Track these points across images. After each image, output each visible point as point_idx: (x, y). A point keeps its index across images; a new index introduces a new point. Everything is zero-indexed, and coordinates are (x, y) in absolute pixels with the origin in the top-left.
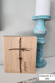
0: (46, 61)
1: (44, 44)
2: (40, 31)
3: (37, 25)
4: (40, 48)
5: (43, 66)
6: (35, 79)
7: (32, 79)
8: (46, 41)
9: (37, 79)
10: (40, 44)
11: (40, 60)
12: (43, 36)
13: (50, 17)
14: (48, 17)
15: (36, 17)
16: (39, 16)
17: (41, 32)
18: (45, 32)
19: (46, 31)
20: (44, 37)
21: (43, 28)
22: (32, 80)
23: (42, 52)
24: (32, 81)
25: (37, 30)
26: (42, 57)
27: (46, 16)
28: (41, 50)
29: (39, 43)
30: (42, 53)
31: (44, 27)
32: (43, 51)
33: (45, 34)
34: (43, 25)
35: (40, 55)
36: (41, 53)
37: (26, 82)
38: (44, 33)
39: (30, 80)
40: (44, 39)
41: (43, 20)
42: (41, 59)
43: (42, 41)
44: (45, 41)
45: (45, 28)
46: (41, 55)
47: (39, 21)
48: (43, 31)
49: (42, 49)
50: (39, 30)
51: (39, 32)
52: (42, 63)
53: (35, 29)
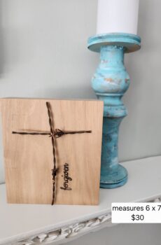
1: (122, 117)
2: (111, 81)
3: (102, 61)
4: (112, 131)
5: (119, 183)
6: (98, 222)
7: (88, 221)
8: (127, 111)
10: (112, 118)
11: (111, 166)
12: (119, 95)
14: (134, 38)
15: (100, 38)
16: (108, 36)
17: (113, 84)
18: (123, 82)
19: (126, 81)
20: (120, 97)
21: (120, 72)
22: (88, 224)
23: (116, 141)
24: (89, 226)
26: (115, 156)
27: (128, 36)
28: (114, 136)
29: (109, 116)
30: (115, 146)
31: (120, 69)
32: (117, 138)
33: (124, 91)
34: (120, 62)
35: (109, 151)
36: (113, 144)
37: (71, 229)
38: (122, 85)
39: (83, 225)
40: (123, 105)
41: (118, 47)
42: (114, 162)
43: (117, 109)
44: (124, 109)
45: (123, 73)
46: (113, 150)
47: (106, 51)
48: (120, 81)
49: (117, 132)
50: (108, 76)
51: (108, 82)
52: (117, 173)
53: (95, 75)
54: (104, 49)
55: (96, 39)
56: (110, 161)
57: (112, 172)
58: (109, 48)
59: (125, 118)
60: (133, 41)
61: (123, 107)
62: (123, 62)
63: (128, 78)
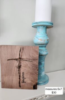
0: (48, 77)
1: (46, 55)
2: (41, 40)
3: (38, 32)
4: (42, 61)
8: (48, 52)
9: (38, 99)
10: (42, 55)
11: (41, 75)
12: (45, 46)
13: (52, 24)
14: (50, 23)
15: (36, 23)
16: (40, 22)
17: (42, 41)
18: (46, 40)
19: (47, 40)
20: (45, 47)
23: (44, 65)
25: (37, 38)
26: (43, 71)
27: (47, 22)
28: (43, 63)
29: (40, 54)
31: (45, 35)
32: (44, 63)
33: (47, 44)
34: (45, 32)
38: (46, 42)
40: (46, 50)
41: (44, 27)
42: (43, 74)
43: (44, 52)
46: (42, 68)
47: (39, 28)
48: (45, 40)
49: (44, 61)
50: (40, 38)
51: (40, 41)
52: (44, 78)
53: (35, 38)
54: (39, 27)
55: (35, 23)
56: (41, 73)
57: (42, 78)
58: (40, 27)
59: (47, 55)
60: (50, 24)
61: (46, 51)
62: (46, 32)
63: (48, 39)
